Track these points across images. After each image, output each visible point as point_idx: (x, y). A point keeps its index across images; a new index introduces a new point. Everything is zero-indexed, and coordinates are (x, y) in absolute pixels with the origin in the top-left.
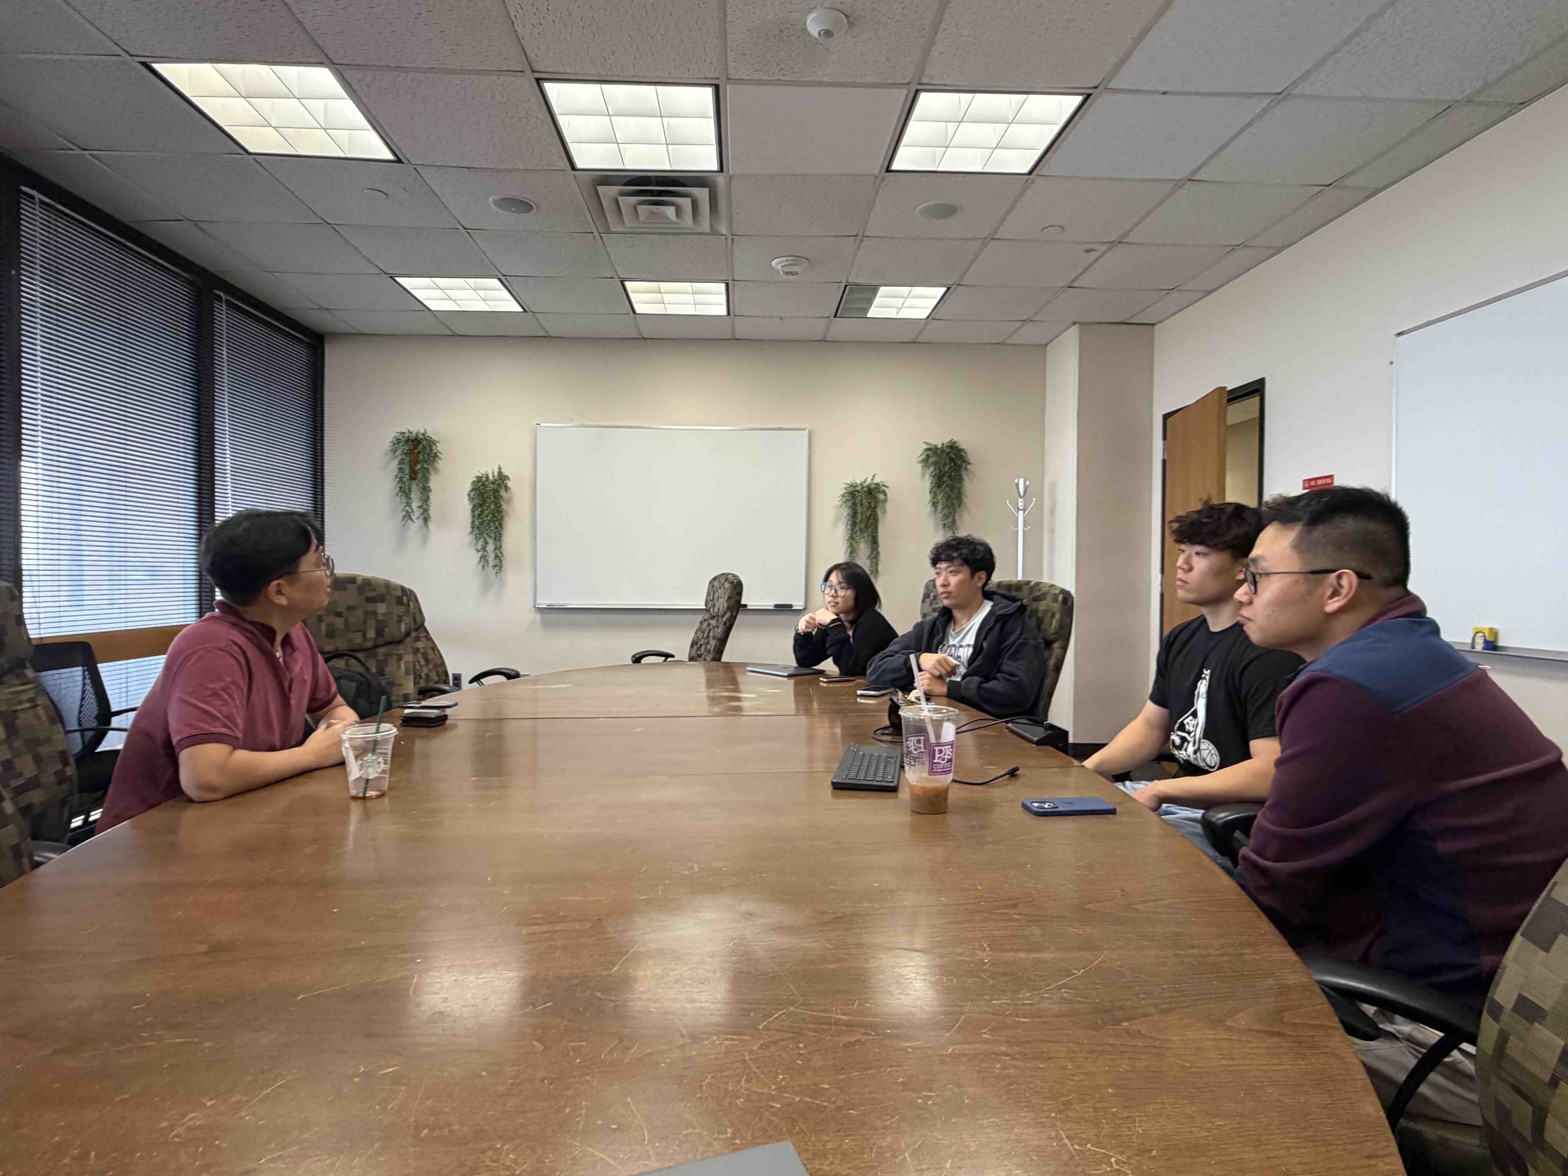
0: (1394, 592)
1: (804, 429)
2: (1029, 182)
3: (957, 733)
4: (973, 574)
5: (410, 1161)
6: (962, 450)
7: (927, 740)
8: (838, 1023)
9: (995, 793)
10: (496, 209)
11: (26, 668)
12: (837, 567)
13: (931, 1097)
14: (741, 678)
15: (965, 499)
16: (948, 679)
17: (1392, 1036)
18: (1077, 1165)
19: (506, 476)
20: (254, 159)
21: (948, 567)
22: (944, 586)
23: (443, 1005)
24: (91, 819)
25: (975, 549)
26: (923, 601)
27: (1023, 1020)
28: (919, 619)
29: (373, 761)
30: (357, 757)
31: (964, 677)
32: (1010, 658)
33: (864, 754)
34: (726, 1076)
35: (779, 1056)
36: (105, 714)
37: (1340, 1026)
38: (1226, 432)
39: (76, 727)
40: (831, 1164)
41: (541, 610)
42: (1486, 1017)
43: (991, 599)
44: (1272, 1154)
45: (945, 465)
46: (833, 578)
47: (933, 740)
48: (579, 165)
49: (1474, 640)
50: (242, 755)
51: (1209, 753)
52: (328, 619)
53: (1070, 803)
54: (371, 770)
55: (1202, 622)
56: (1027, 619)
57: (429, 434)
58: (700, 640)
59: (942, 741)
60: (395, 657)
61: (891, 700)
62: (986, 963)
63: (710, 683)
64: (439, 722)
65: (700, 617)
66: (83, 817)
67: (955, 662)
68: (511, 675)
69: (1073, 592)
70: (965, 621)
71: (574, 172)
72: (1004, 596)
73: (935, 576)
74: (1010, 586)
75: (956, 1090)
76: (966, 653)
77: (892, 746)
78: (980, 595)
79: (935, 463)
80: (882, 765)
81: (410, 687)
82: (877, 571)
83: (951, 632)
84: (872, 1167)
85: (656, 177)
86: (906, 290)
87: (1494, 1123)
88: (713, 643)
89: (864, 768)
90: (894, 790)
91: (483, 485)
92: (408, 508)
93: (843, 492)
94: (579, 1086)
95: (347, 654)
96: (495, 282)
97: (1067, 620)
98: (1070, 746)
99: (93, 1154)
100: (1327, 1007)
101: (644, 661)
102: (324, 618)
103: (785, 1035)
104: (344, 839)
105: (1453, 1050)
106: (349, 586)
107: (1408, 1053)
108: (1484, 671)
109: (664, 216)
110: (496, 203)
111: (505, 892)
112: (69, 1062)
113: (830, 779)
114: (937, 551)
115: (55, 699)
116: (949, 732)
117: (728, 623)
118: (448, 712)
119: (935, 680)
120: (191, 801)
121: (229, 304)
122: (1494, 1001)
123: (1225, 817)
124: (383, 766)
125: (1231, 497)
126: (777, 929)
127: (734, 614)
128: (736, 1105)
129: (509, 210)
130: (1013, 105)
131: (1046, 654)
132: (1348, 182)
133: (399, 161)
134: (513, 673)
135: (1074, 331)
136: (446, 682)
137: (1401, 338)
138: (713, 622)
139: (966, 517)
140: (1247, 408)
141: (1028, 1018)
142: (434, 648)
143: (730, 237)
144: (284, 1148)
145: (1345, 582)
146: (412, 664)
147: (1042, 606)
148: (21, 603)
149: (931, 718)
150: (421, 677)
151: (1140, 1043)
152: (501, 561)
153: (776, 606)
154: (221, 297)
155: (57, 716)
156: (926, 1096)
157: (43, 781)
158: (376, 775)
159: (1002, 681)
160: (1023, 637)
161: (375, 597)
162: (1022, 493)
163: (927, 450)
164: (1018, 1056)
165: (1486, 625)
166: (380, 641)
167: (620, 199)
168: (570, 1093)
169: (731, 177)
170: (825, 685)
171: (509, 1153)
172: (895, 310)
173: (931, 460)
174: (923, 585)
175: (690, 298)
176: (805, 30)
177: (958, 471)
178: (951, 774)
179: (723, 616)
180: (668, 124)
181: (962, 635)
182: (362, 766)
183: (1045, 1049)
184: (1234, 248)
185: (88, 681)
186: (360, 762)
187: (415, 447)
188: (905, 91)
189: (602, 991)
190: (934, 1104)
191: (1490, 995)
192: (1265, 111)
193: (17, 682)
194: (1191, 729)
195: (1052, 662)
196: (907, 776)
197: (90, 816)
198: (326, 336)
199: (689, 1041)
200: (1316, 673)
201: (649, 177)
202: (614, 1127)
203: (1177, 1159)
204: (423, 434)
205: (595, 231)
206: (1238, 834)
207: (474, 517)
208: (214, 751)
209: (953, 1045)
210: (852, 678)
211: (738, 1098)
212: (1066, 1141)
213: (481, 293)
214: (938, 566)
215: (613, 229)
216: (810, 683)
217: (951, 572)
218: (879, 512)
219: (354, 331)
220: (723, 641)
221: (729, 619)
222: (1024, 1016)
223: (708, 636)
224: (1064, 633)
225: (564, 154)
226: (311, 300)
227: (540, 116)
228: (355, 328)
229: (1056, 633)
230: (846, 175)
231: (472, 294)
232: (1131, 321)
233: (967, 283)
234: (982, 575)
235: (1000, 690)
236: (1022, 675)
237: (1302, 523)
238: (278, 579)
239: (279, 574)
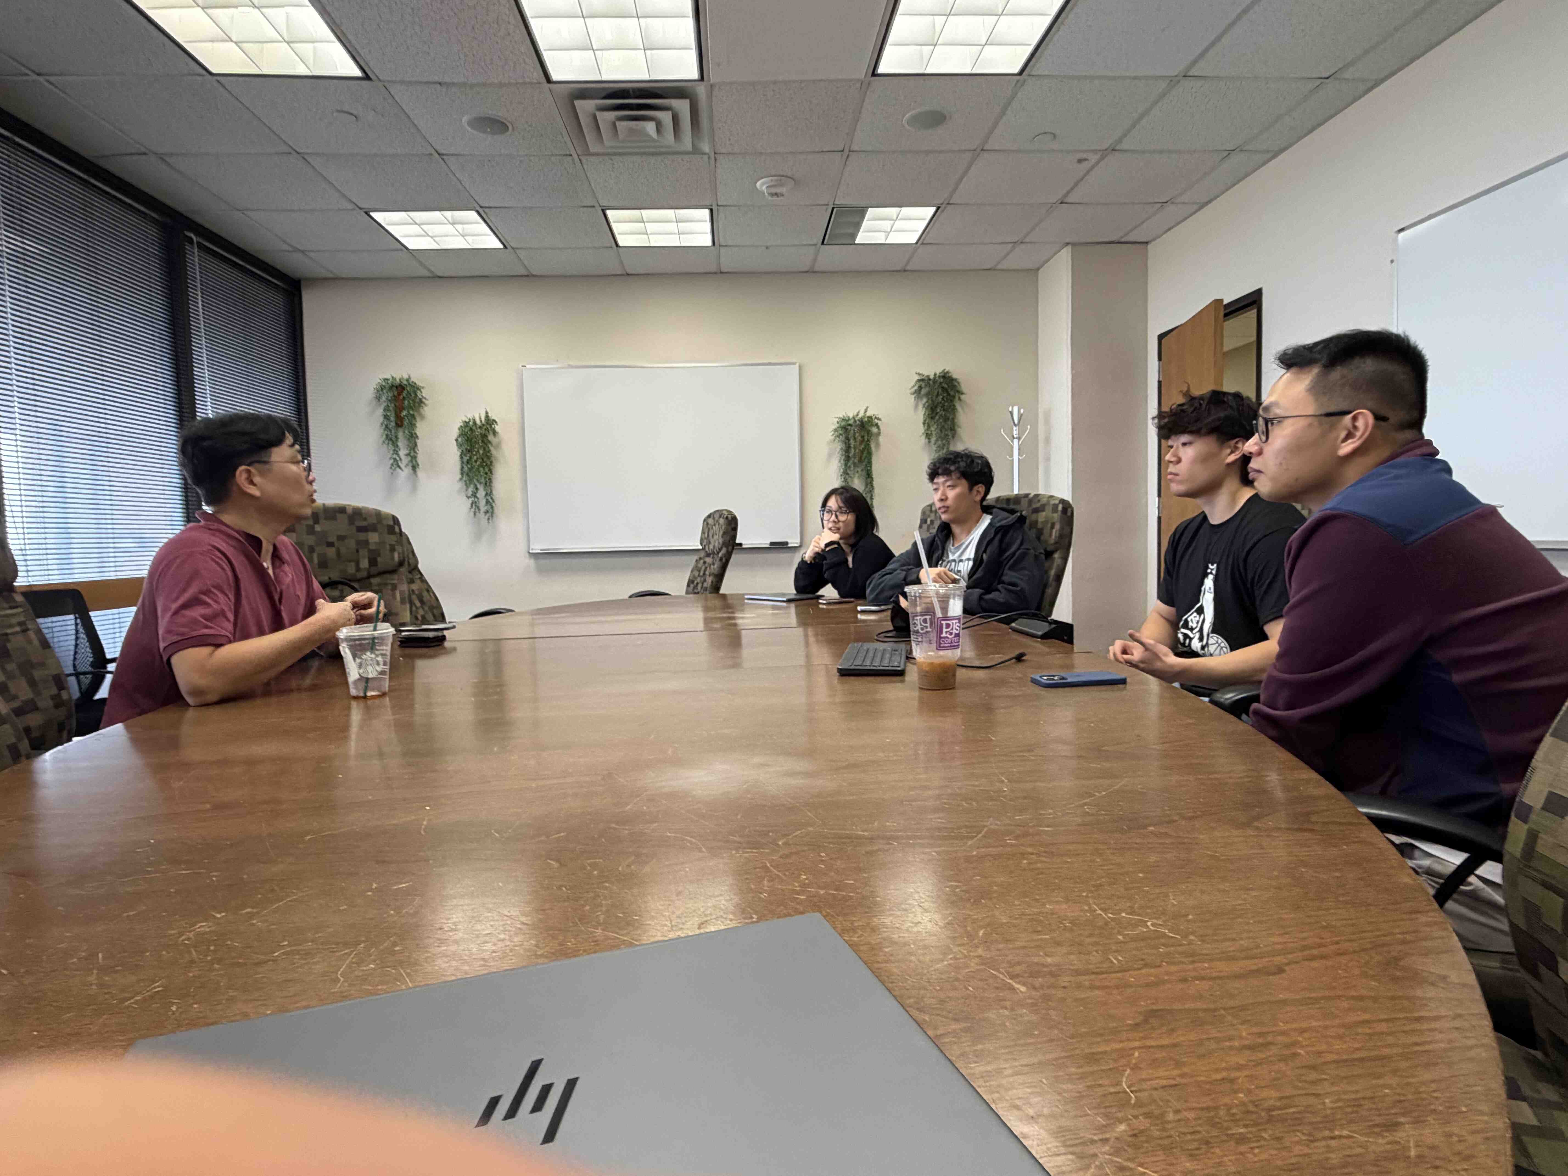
0: (1408, 435)
1: (794, 364)
2: (1019, 84)
4: (971, 489)
6: (956, 380)
7: (934, 618)
8: (858, 837)
9: (1003, 673)
10: (469, 129)
12: (834, 492)
13: (958, 885)
14: (738, 607)
15: (959, 430)
18: (1113, 928)
19: (494, 421)
20: (218, 81)
21: (946, 481)
22: (941, 500)
25: (972, 461)
27: (1046, 829)
29: (372, 660)
30: (355, 655)
32: (1010, 569)
33: (868, 649)
34: (748, 879)
35: (801, 862)
36: (100, 659)
39: (72, 671)
41: (535, 556)
43: (990, 513)
45: (938, 395)
46: (832, 503)
47: (939, 614)
48: (555, 76)
51: (1217, 646)
52: (318, 549)
53: (1079, 676)
54: (370, 669)
55: (1203, 517)
56: (1026, 530)
57: (413, 379)
58: (696, 578)
59: (949, 616)
60: (390, 587)
62: (1005, 791)
64: (438, 641)
65: (696, 557)
67: (955, 575)
69: (1071, 502)
70: (964, 535)
71: (550, 85)
72: (1002, 509)
73: (933, 494)
74: (1008, 500)
76: (966, 567)
77: (897, 643)
78: (978, 509)
79: (927, 395)
80: (888, 656)
81: (405, 616)
82: (873, 494)
83: (951, 548)
85: (634, 88)
88: (709, 580)
89: (869, 659)
90: (901, 674)
91: (471, 429)
92: (395, 456)
93: (835, 426)
94: (598, 891)
95: (341, 582)
96: (472, 215)
97: (1067, 530)
103: (806, 848)
105: (1469, 876)
106: (339, 516)
109: (643, 133)
110: (470, 123)
113: (835, 667)
114: (935, 465)
117: (724, 560)
118: (446, 633)
120: (192, 705)
121: (200, 246)
123: (1232, 697)
124: (382, 667)
126: (791, 774)
127: (730, 548)
128: (761, 898)
129: (485, 132)
131: (1047, 564)
132: (1347, 75)
133: (367, 77)
135: (1066, 254)
137: (1403, 234)
138: (709, 560)
139: (960, 437)
140: (1243, 329)
141: (1052, 827)
142: (429, 589)
143: (712, 156)
144: (299, 944)
145: (1360, 423)
146: (407, 593)
147: (1041, 517)
149: (937, 593)
151: (1168, 841)
152: (492, 507)
153: (772, 544)
154: (192, 239)
156: (952, 885)
157: (41, 704)
158: (376, 675)
159: (1002, 590)
160: (1023, 547)
161: (366, 526)
162: (1016, 421)
163: (919, 381)
164: (1045, 854)
166: (374, 570)
167: (598, 114)
168: (590, 895)
169: (711, 86)
170: (824, 607)
172: (883, 235)
173: (923, 391)
174: (920, 511)
175: (672, 227)
177: (952, 401)
179: (718, 553)
180: (645, 25)
181: (961, 550)
182: (360, 666)
183: (1071, 848)
184: (1229, 153)
185: (81, 630)
186: (358, 661)
187: (400, 393)
189: (617, 823)
190: (962, 891)
194: (1194, 625)
195: (1053, 573)
196: (914, 655)
198: (302, 283)
199: (708, 856)
200: (1327, 512)
201: (628, 88)
204: (407, 380)
205: (574, 153)
207: (463, 462)
208: (196, 655)
209: (979, 848)
210: (852, 599)
211: (762, 893)
212: (1100, 912)
213: (459, 227)
214: (936, 480)
215: (592, 149)
216: (811, 605)
217: (949, 486)
218: (873, 446)
219: (331, 276)
220: (719, 577)
221: (724, 555)
222: (1048, 827)
223: (704, 574)
224: (1065, 543)
225: (539, 65)
226: (285, 242)
227: (512, 21)
228: (331, 272)
229: (1056, 543)
230: (831, 81)
231: (449, 228)
232: (1124, 240)
233: (958, 202)
234: (980, 489)
235: (1001, 600)
236: (1023, 584)
237: (1319, 365)
238: (249, 465)
239: (249, 461)
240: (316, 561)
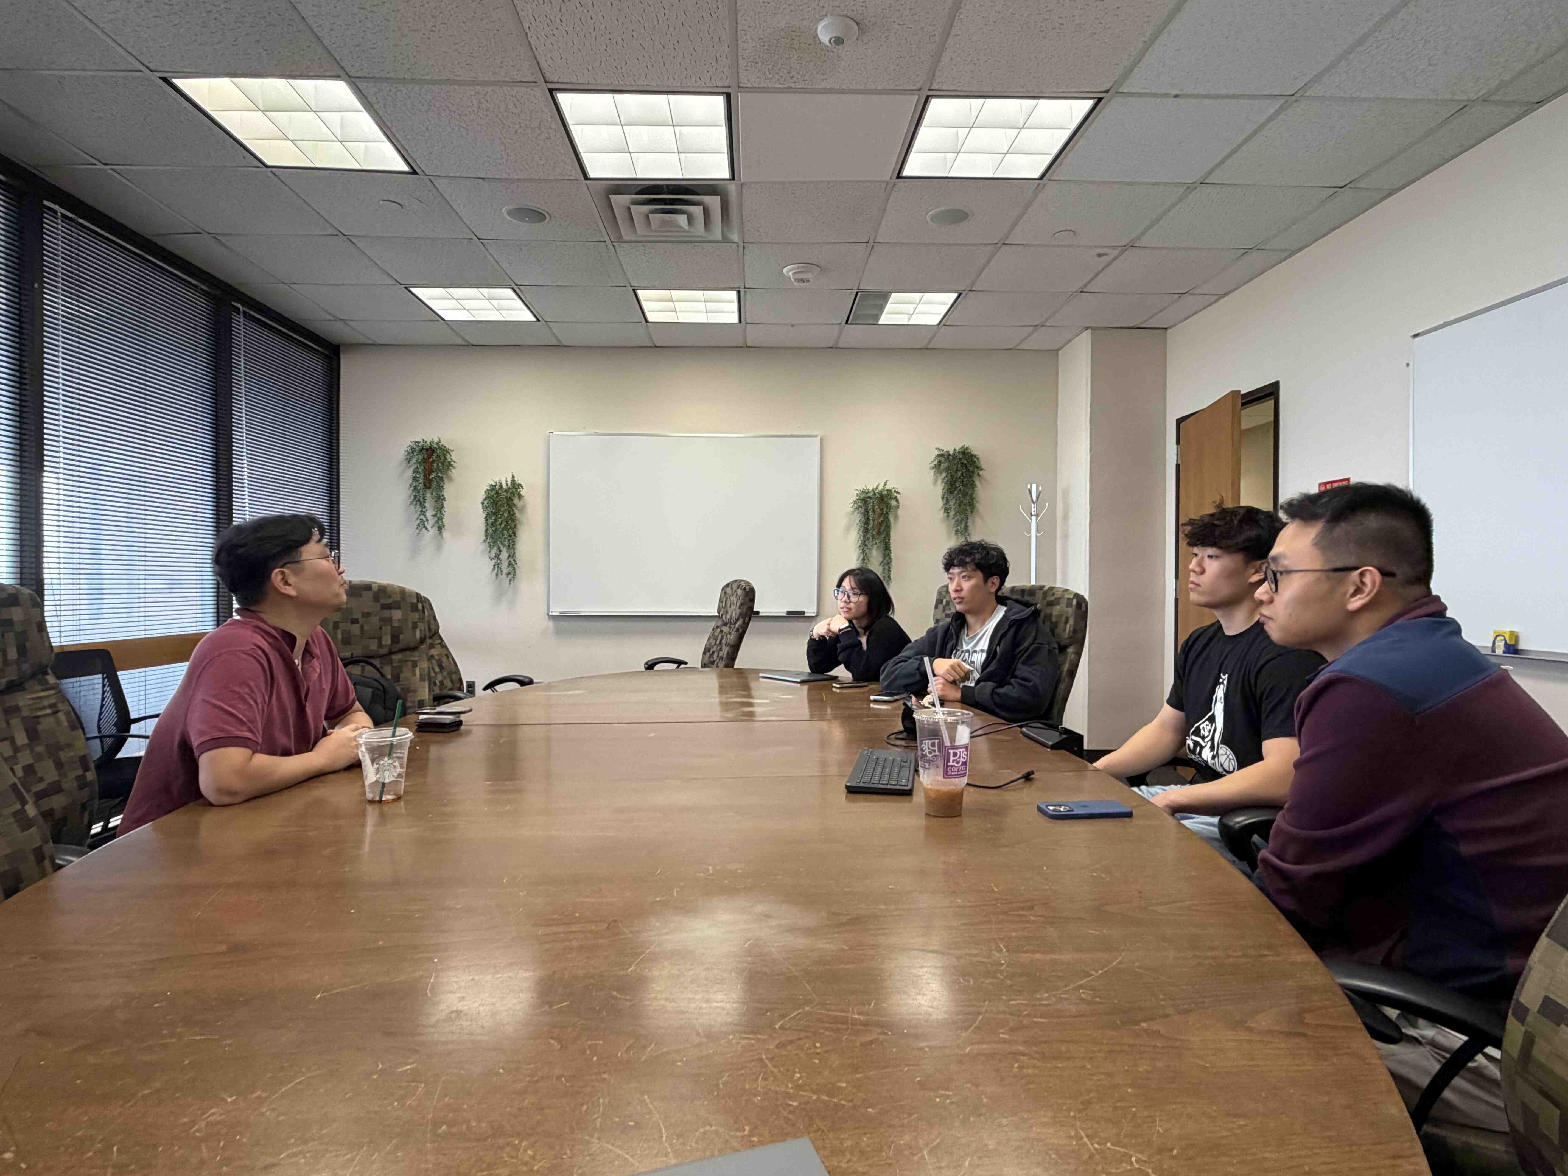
0: (1417, 593)
1: (816, 436)
2: (1040, 187)
3: (971, 737)
4: (986, 580)
5: (429, 1157)
6: (975, 456)
7: (941, 744)
8: (854, 1022)
9: (1010, 796)
10: (509, 218)
11: (48, 674)
12: (849, 573)
13: (948, 1096)
14: (753, 684)
15: (977, 505)
16: (961, 685)
17: (1415, 1041)
18: (1097, 1164)
19: (520, 485)
20: (272, 172)
21: (962, 572)
22: (956, 591)
23: (461, 1004)
24: (110, 825)
25: (988, 553)
26: (936, 607)
27: (1040, 1020)
28: (932, 624)
29: (389, 765)
30: (373, 761)
31: (978, 682)
32: (1023, 663)
33: (878, 759)
34: (742, 1075)
35: (797, 1054)
36: (124, 721)
37: (1363, 1027)
38: (1241, 436)
39: (96, 734)
40: (848, 1161)
41: (554, 618)
42: (1512, 1022)
43: (1005, 605)
44: (1295, 1154)
45: (957, 471)
46: (846, 584)
47: (947, 743)
48: (592, 174)
49: (1494, 643)
50: (262, 759)
51: (1226, 757)
52: (344, 626)
53: (1085, 806)
54: (387, 774)
55: (1218, 627)
56: (1041, 624)
57: (443, 443)
58: (713, 647)
59: (957, 744)
60: (410, 663)
61: (905, 704)
62: (1003, 964)
63: (723, 689)
64: (454, 727)
65: (713, 624)
66: (102, 824)
67: (968, 667)
68: (525, 682)
69: (1087, 597)
70: (979, 626)
71: (587, 182)
72: (1017, 601)
73: (948, 581)
74: (1023, 591)
75: (973, 1088)
76: (979, 658)
77: (906, 750)
78: (994, 601)
79: (947, 469)
80: (896, 769)
81: (424, 694)
82: (889, 577)
83: (965, 638)
84: (890, 1165)
85: (667, 186)
86: (917, 296)
87: (1521, 1128)
88: (725, 650)
89: (878, 773)
90: (908, 793)
91: (497, 493)
92: (422, 517)
93: (855, 498)
94: (597, 1084)
95: (365, 660)
96: (508, 292)
97: (1081, 625)
98: (1085, 753)
99: (115, 1148)
100: (1350, 1008)
101: (657, 668)
102: (340, 625)
103: (802, 1035)
104: (360, 843)
105: (1476, 1054)
106: (364, 593)
107: (1430, 1057)
108: (1506, 670)
109: (676, 225)
110: (510, 213)
111: (521, 894)
112: (91, 1059)
113: (844, 782)
114: (950, 556)
115: (76, 706)
116: (963, 735)
117: (740, 630)
118: (463, 717)
119: (949, 685)
120: (211, 805)
121: (247, 316)
122: (1518, 1001)
123: (1242, 821)
124: (399, 770)
125: (1245, 502)
126: (792, 930)
127: (747, 619)
128: (754, 1103)
129: (523, 221)
130: (1023, 110)
131: (1061, 659)
132: (1362, 185)
133: (414, 172)
134: (527, 680)
135: (1086, 336)
136: (460, 689)
137: (1418, 339)
138: (726, 629)
139: (978, 520)
140: (1260, 413)
141: (1046, 1018)
142: (448, 655)
143: (741, 244)
144: (305, 1143)
145: (1367, 579)
146: (427, 669)
147: (1056, 610)
148: (43, 611)
149: (946, 721)
150: (435, 684)
151: (1160, 1043)
152: (514, 569)
153: (788, 613)
154: (239, 309)
155: (77, 723)
156: (942, 1095)
157: (65, 786)
158: (392, 779)
159: (1016, 685)
160: (1037, 641)
161: (390, 604)
162: (1034, 499)
163: (939, 456)
164: (1037, 1056)
165: (1506, 628)
166: (395, 648)
167: (632, 207)
168: (588, 1090)
169: (742, 185)
170: (838, 691)
171: (528, 1149)
172: (906, 316)
173: (943, 466)
174: (936, 591)
175: (702, 306)
176: (816, 36)
177: (971, 477)
178: (966, 777)
179: (735, 623)
180: (680, 133)
181: (975, 641)
182: (378, 771)
183: (1063, 1048)
184: (1247, 251)
185: (108, 690)
186: (376, 766)
187: (430, 456)
188: (916, 97)
189: (619, 990)
190: (952, 1103)
191: (1515, 997)
192: (1277, 113)
193: (39, 688)
194: (1206, 734)
195: (1066, 668)
196: (921, 779)
197: (109, 823)
198: (341, 347)
199: (704, 1040)
200: (1337, 673)
201: (662, 186)
202: (632, 1124)
203: (1199, 1160)
204: (437, 444)
205: (607, 239)
206: (1256, 838)
207: (488, 525)
208: (235, 755)
209: (972, 1044)
210: (866, 684)
211: (755, 1096)
212: (1085, 1140)
213: (495, 302)
214: (951, 571)
215: (625, 238)
216: (825, 688)
217: (964, 577)
218: (891, 519)
219: (370, 342)
220: (735, 648)
221: (741, 626)
222: (1041, 1017)
223: (721, 643)
224: (1078, 637)
225: (577, 164)
226: (326, 311)
227: (553, 126)
228: (369, 339)
229: (1070, 638)
230: (858, 182)
231: (486, 304)
232: (1143, 326)
233: (979, 289)
234: (995, 581)
235: (1015, 695)
236: (1037, 680)
237: (1323, 520)
238: (282, 567)
239: (282, 563)
240: (340, 636)
